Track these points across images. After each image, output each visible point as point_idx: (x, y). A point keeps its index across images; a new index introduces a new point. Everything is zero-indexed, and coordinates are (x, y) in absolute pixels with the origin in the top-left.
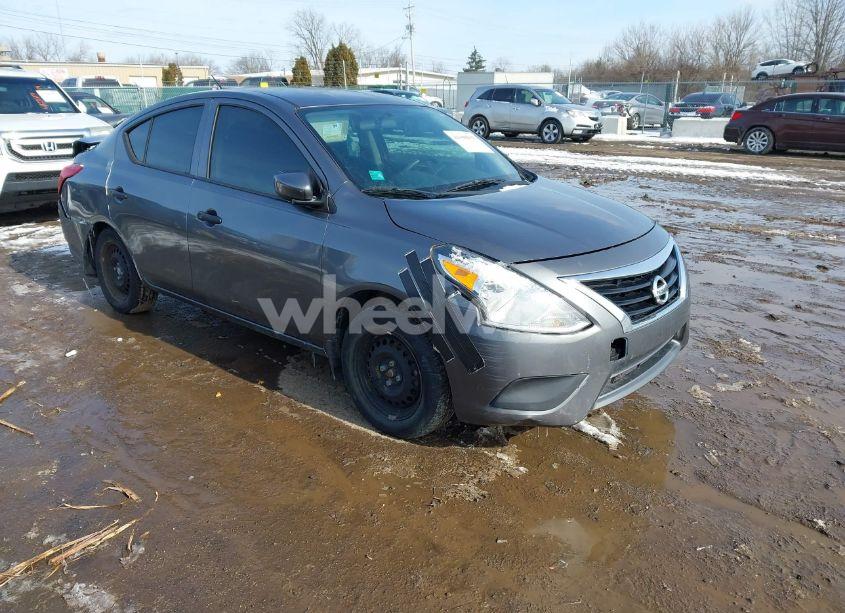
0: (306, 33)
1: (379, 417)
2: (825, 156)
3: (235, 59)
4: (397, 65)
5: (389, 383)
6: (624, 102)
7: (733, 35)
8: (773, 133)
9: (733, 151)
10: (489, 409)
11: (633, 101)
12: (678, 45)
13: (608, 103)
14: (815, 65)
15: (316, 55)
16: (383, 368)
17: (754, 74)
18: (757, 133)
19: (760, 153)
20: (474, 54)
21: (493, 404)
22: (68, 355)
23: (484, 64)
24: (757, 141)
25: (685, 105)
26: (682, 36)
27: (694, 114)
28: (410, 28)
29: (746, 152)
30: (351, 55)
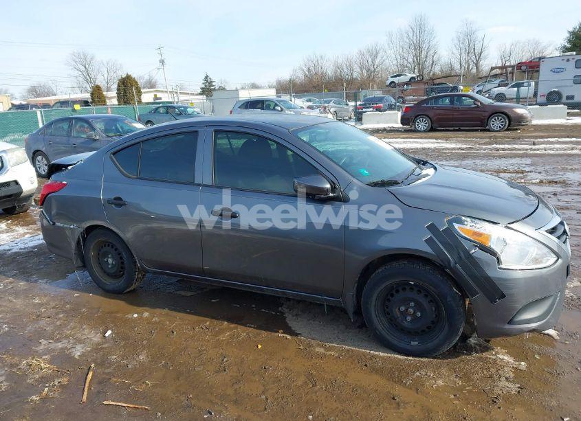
0: (82, 68)
1: (402, 345)
2: (459, 130)
3: (27, 88)
4: (152, 87)
5: (409, 318)
6: (326, 105)
7: (370, 60)
8: (430, 118)
9: (406, 131)
10: (507, 327)
11: (331, 104)
12: (338, 67)
13: (317, 106)
14: (421, 75)
15: (91, 82)
16: (403, 309)
17: (388, 83)
18: (421, 119)
19: (424, 131)
20: (207, 77)
21: (510, 322)
22: (106, 335)
23: (214, 84)
24: (422, 124)
25: (365, 104)
26: (340, 61)
27: (371, 109)
28: (162, 62)
29: (416, 131)
30: (136, 82)
